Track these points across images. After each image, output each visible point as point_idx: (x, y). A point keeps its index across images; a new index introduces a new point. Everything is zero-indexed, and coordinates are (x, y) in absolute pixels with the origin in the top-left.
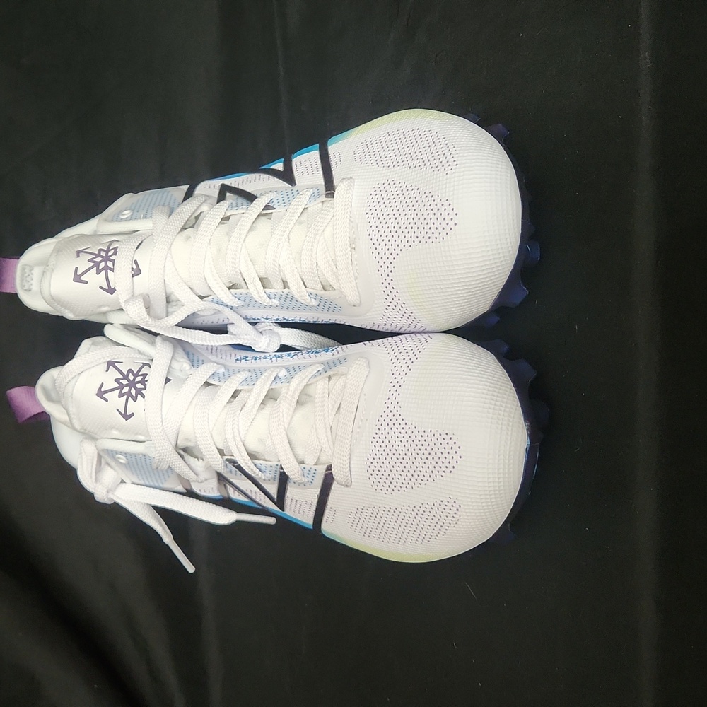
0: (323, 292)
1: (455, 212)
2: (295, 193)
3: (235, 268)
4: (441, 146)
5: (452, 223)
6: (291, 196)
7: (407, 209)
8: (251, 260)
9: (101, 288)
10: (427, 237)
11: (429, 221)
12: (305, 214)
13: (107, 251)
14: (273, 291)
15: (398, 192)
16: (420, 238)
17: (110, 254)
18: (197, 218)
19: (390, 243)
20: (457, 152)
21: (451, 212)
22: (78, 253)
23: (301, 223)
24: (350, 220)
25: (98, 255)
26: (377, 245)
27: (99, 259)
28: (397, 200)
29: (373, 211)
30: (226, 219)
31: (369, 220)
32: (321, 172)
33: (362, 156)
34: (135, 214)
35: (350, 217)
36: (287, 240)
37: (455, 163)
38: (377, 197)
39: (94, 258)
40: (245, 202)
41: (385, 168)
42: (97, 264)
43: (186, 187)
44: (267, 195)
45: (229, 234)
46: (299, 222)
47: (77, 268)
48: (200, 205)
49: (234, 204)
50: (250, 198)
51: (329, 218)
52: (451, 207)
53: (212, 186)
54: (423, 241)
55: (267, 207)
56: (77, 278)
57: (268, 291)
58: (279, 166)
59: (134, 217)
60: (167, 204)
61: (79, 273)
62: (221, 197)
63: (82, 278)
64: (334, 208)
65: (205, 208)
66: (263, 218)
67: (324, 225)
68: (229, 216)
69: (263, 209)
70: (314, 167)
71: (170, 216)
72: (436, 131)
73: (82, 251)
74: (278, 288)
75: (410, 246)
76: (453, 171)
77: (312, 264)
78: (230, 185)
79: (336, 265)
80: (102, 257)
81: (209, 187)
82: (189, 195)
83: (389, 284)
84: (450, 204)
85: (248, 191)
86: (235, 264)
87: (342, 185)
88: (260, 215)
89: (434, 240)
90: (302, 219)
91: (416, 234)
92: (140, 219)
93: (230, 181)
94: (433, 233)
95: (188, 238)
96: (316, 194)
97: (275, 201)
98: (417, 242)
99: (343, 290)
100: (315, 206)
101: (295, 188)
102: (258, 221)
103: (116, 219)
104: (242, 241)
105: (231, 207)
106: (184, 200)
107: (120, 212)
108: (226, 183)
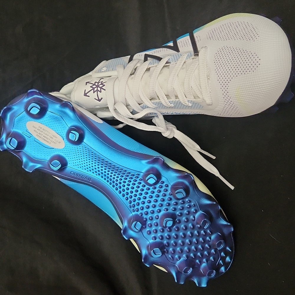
0: (194, 100)
1: (259, 58)
2: (180, 56)
3: (154, 91)
4: (250, 28)
5: (257, 64)
6: (178, 57)
7: (235, 59)
8: (160, 87)
9: (95, 99)
10: (245, 71)
11: (246, 64)
12: (185, 65)
13: (98, 83)
14: (171, 100)
15: (229, 52)
16: (242, 72)
17: (99, 84)
18: (135, 69)
19: (227, 75)
20: (259, 30)
21: (257, 59)
23: (183, 69)
24: (207, 66)
25: (94, 85)
26: (220, 77)
27: (94, 86)
28: (229, 55)
29: (218, 61)
30: (148, 70)
31: (216, 65)
32: (191, 45)
33: (211, 36)
34: (108, 69)
35: (207, 64)
36: (177, 77)
37: (258, 36)
38: (219, 54)
39: (93, 86)
40: (157, 61)
41: (222, 41)
42: (94, 88)
43: (129, 57)
44: (167, 57)
45: (150, 76)
46: (182, 68)
47: (85, 90)
48: (137, 63)
49: (152, 62)
50: (159, 59)
51: (197, 65)
52: (257, 56)
53: (141, 55)
54: (243, 73)
55: (167, 63)
56: (85, 95)
57: (169, 100)
58: (171, 44)
59: (108, 70)
60: (121, 64)
61: (86, 93)
62: (146, 60)
63: (87, 95)
64: (199, 61)
65: (138, 65)
66: (165, 68)
67: (195, 69)
68: (150, 68)
69: (166, 64)
70: (188, 43)
71: (124, 69)
72: (247, 22)
73: (88, 82)
74: (173, 99)
75: (237, 76)
76: (257, 39)
77: (189, 87)
78: (149, 54)
79: (201, 87)
80: (96, 85)
81: (139, 56)
82: (131, 60)
83: (226, 94)
84: (256, 55)
85: (158, 56)
86: (153, 89)
87: (202, 50)
89: (249, 72)
90: (183, 67)
91: (239, 70)
92: (110, 71)
94: (248, 69)
95: (132, 78)
96: (190, 55)
97: (171, 60)
98: (240, 74)
99: (204, 98)
100: (190, 61)
101: (179, 53)
102: (163, 69)
103: (100, 71)
104: (156, 78)
105: (150, 63)
106: (129, 63)
107: (102, 68)
108: (147, 54)
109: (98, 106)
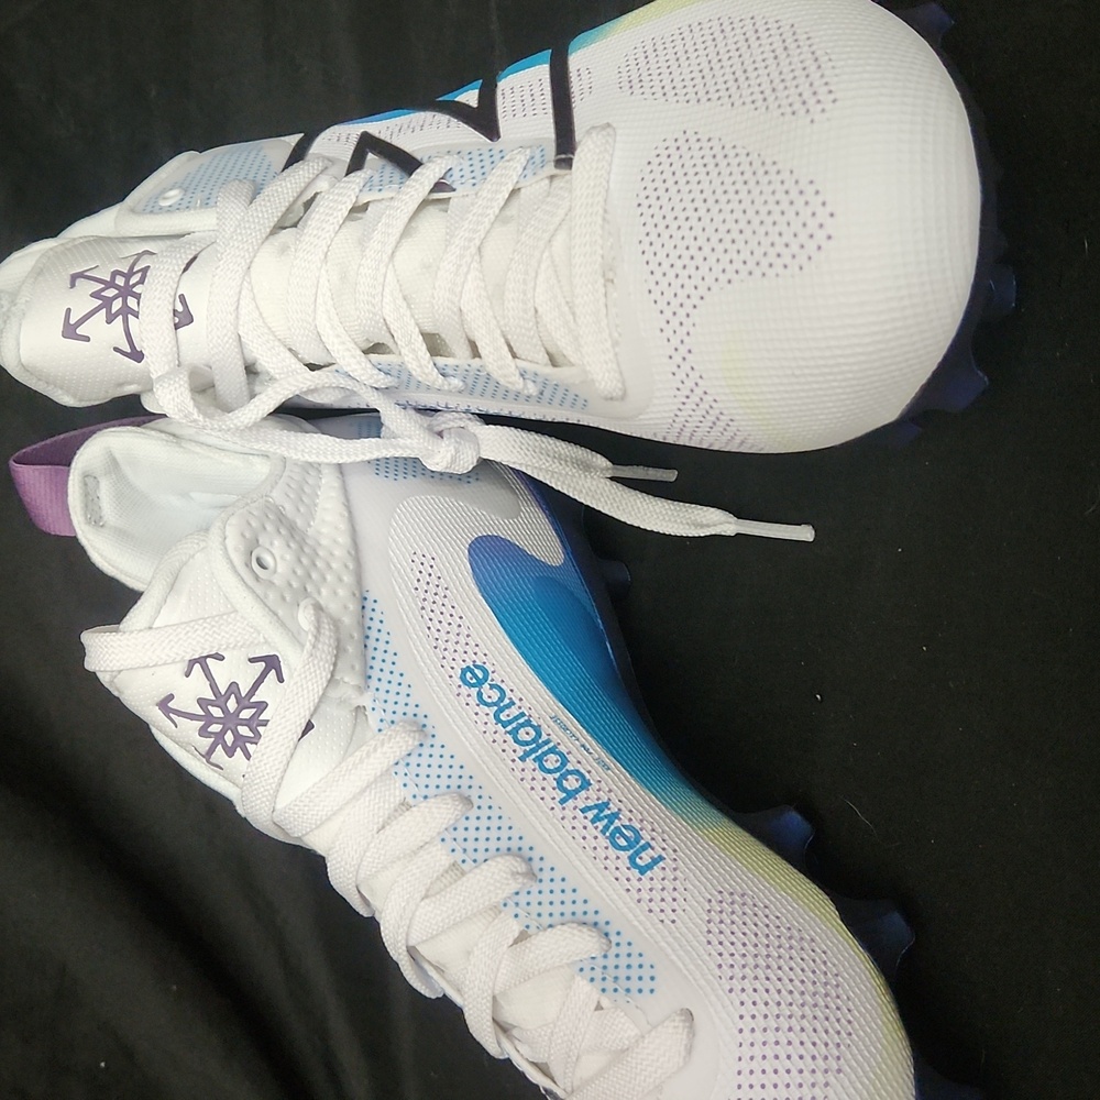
0: (549, 370)
1: (829, 209)
2: (497, 157)
3: (375, 314)
4: (802, 57)
5: (820, 235)
6: (487, 163)
7: (723, 199)
8: (405, 298)
9: (116, 349)
10: (764, 263)
11: (771, 229)
12: (515, 203)
13: (128, 276)
14: (450, 361)
15: (705, 161)
16: (751, 265)
17: (134, 280)
18: (308, 205)
19: (686, 273)
20: (837, 71)
21: (819, 210)
22: (74, 278)
23: (506, 221)
24: (604, 219)
25: (110, 284)
26: (658, 276)
27: (111, 293)
28: (702, 176)
29: (652, 200)
30: (359, 209)
31: (643, 220)
32: (550, 111)
33: (635, 77)
34: (187, 199)
35: (605, 211)
36: (477, 258)
37: (832, 97)
38: (661, 168)
39: (103, 290)
40: (397, 174)
41: (679, 105)
42: (108, 302)
43: (294, 139)
44: (439, 161)
45: (362, 243)
46: (501, 218)
47: (69, 310)
48: (314, 179)
49: (376, 179)
50: (407, 163)
51: (561, 212)
52: (820, 199)
53: (343, 139)
54: (757, 272)
55: (439, 186)
56: (70, 331)
57: (441, 361)
58: (470, 97)
59: (185, 203)
60: (251, 177)
61: (72, 322)
62: (356, 164)
63: (79, 331)
64: (570, 191)
65: (322, 185)
66: (432, 210)
67: (552, 227)
68: (367, 204)
69: (432, 191)
70: (538, 99)
71: (251, 203)
72: (791, 22)
73: (81, 275)
74: (460, 357)
75: (729, 282)
76: (826, 115)
77: (525, 311)
78: (377, 135)
79: (574, 314)
80: (117, 287)
81: (337, 140)
82: (297, 155)
83: (684, 359)
84: (817, 192)
85: (406, 150)
86: (373, 305)
87: (590, 142)
88: (425, 203)
89: (780, 270)
90: (508, 212)
91: (742, 256)
92: (195, 208)
93: (380, 128)
94: (779, 255)
95: (284, 249)
96: (538, 159)
97: (456, 174)
98: (744, 274)
99: (588, 368)
100: (535, 187)
101: (497, 145)
102: (421, 215)
103: (152, 209)
104: (386, 258)
105: (368, 185)
106: (286, 167)
107: (161, 194)
108: (370, 131)
109: (130, 383)
